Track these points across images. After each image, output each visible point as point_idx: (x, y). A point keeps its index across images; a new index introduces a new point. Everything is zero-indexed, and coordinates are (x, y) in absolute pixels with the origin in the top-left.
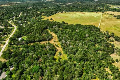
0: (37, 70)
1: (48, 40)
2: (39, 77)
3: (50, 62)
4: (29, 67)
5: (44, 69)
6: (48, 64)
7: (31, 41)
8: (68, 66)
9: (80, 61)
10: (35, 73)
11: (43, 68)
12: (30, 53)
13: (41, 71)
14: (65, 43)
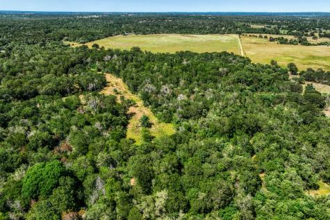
0: (50, 182)
1: (90, 88)
2: (60, 215)
3: (111, 149)
4: (6, 177)
5: (86, 174)
6: (101, 157)
7: (21, 93)
8: (191, 152)
9: (231, 137)
10: (37, 199)
11: (80, 174)
12: (13, 125)
13: (69, 183)
14: (158, 93)
